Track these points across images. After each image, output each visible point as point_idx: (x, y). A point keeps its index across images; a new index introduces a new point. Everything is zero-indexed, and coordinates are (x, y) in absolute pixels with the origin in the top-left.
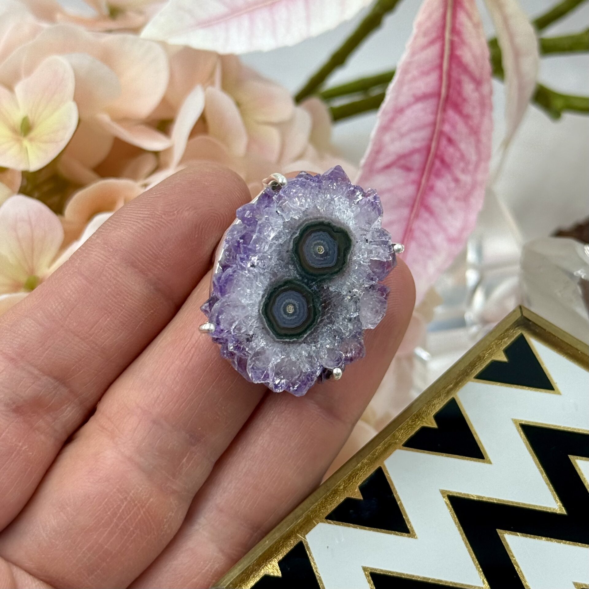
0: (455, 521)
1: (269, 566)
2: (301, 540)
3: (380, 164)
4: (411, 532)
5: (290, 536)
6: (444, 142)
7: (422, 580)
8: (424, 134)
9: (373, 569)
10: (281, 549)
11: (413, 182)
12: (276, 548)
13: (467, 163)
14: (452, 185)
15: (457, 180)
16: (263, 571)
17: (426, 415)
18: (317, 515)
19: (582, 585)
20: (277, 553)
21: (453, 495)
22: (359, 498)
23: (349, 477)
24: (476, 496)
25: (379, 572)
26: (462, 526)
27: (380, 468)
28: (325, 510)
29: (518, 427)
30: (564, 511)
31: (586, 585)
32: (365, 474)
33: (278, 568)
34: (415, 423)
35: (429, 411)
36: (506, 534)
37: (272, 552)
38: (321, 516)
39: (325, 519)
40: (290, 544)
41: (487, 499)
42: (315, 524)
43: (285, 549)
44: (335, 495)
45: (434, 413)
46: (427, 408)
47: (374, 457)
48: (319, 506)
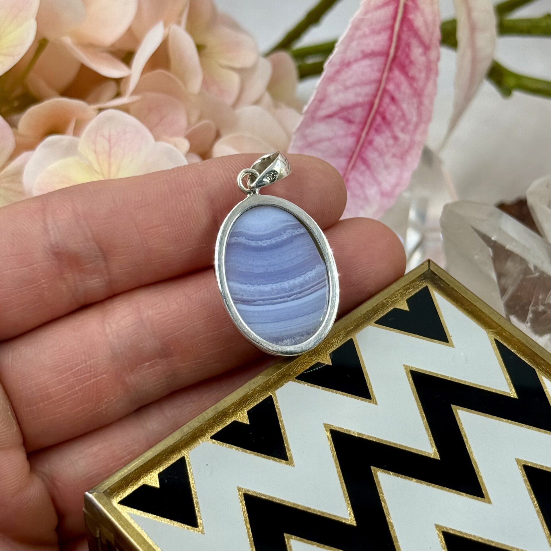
0: (333, 454)
1: (149, 476)
2: (184, 455)
4: (290, 460)
5: (174, 451)
6: (387, 100)
7: (291, 506)
8: (369, 89)
9: (247, 490)
10: (163, 462)
11: (353, 134)
12: (159, 461)
13: (408, 123)
14: (391, 142)
15: (395, 138)
16: (142, 481)
17: (324, 352)
18: (203, 434)
19: (443, 527)
20: (159, 465)
21: (336, 429)
22: (245, 423)
23: (240, 402)
24: (357, 433)
25: (252, 494)
26: (339, 459)
27: (270, 397)
28: (212, 430)
29: (408, 373)
30: (438, 456)
31: (446, 528)
32: (256, 401)
33: (157, 479)
34: (311, 359)
35: (326, 349)
36: (379, 472)
37: (155, 463)
38: (207, 435)
39: (210, 438)
40: (173, 458)
41: (367, 437)
42: (200, 442)
43: (167, 462)
44: (224, 417)
45: (331, 351)
46: (326, 346)
47: (267, 386)
48: (206, 426)
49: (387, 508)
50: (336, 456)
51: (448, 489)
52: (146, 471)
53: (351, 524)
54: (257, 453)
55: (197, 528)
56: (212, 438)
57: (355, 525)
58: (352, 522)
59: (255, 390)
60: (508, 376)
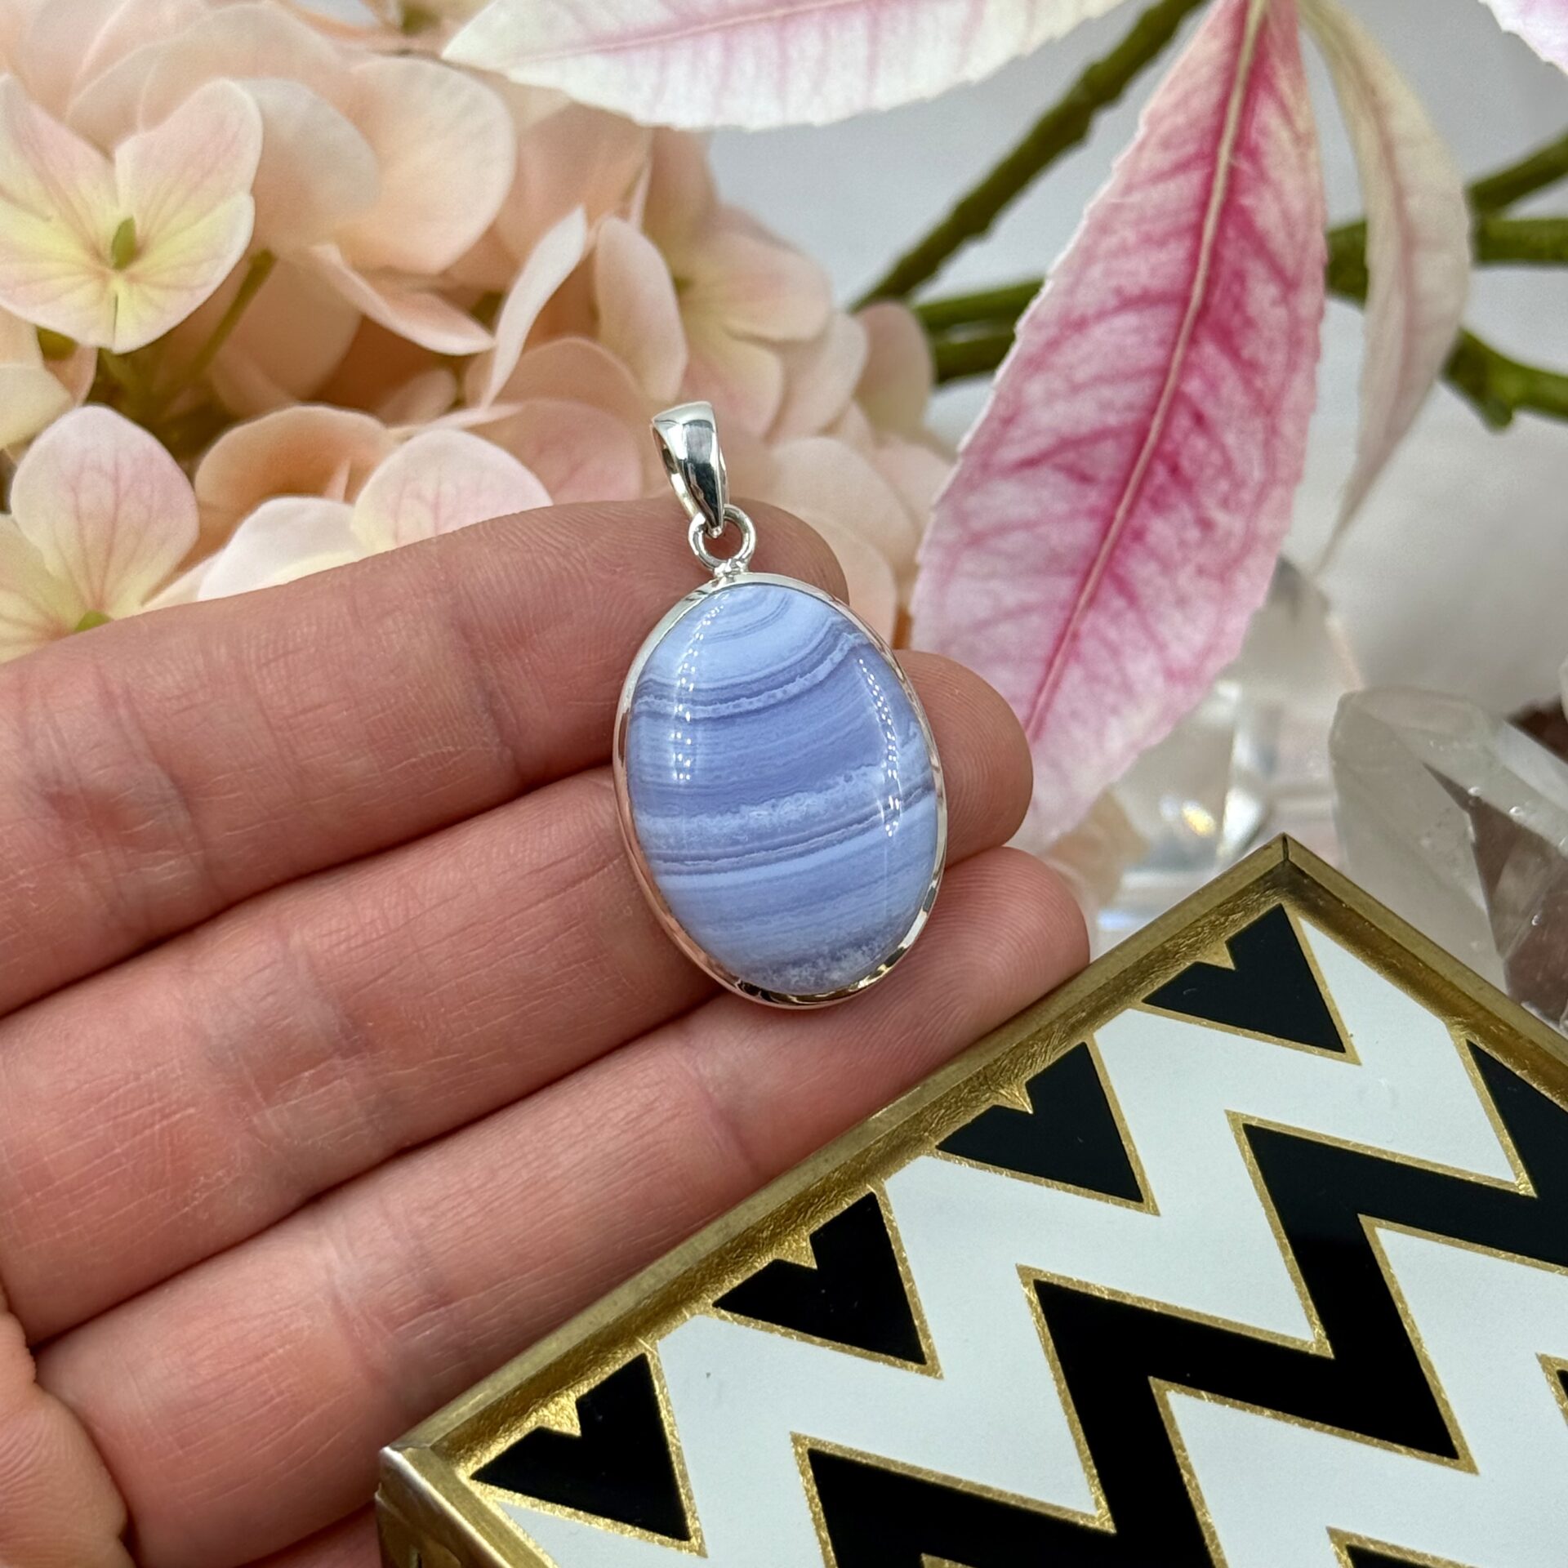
0: (1045, 1347)
1: (551, 1406)
2: (643, 1351)
3: (1011, 453)
4: (929, 1362)
5: (617, 1340)
6: (1183, 421)
7: (939, 1482)
8: (1135, 393)
9: (819, 1442)
10: (589, 1370)
11: (1093, 513)
12: (575, 1366)
13: (1238, 483)
14: (1194, 534)
15: (1205, 524)
16: (533, 1419)
17: (1010, 1079)
18: (693, 1295)
19: (1349, 1536)
20: (577, 1376)
21: (1050, 1281)
22: (806, 1265)
23: (789, 1211)
24: (1108, 1289)
25: (832, 1452)
27: (871, 1198)
28: (717, 1285)
29: (1238, 1131)
30: (1327, 1349)
31: (1359, 1538)
32: (832, 1208)
33: (575, 1415)
34: (977, 1096)
35: (1016, 1071)
36: (1173, 1392)
37: (566, 1373)
38: (704, 1299)
39: (711, 1307)
40: (614, 1359)
41: (1136, 1300)
42: (685, 1317)
43: (599, 1370)
44: (747, 1250)
45: (1029, 1075)
46: (1014, 1061)
47: (860, 1168)
48: (701, 1274)
49: (1197, 1487)
50: (1055, 1352)
51: (1358, 1435)
52: (543, 1394)
53: (1100, 1527)
54: (839, 1344)
55: (687, 1542)
56: (718, 1304)
57: (1113, 1531)
58: (1103, 1524)
59: (828, 1178)
60: (1508, 1140)
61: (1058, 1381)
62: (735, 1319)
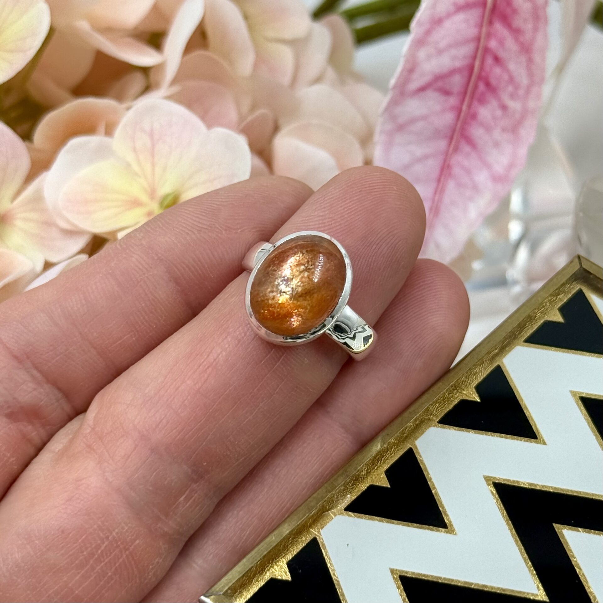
0: (503, 514)
1: (275, 567)
2: (315, 536)
3: (414, 85)
4: (449, 527)
5: (302, 531)
6: (489, 61)
7: (462, 585)
8: (466, 50)
9: (403, 571)
10: (291, 547)
11: (452, 108)
12: (284, 546)
13: (517, 87)
14: (499, 113)
15: (504, 108)
16: (268, 574)
17: (466, 385)
20: (285, 552)
21: (500, 482)
22: (385, 486)
23: (373, 460)
24: (528, 483)
25: (410, 577)
26: (511, 520)
27: (410, 450)
28: (345, 500)
29: (577, 400)
32: (393, 457)
33: (287, 570)
34: (452, 395)
35: (469, 381)
36: (565, 529)
37: (280, 550)
38: (340, 507)
39: (343, 511)
40: (302, 541)
41: (541, 487)
42: (332, 517)
43: (295, 547)
44: (356, 482)
45: (475, 383)
46: (468, 377)
47: (403, 436)
48: (337, 495)
49: (584, 575)
50: (507, 516)
52: (271, 562)
54: (406, 523)
56: (346, 509)
58: (542, 598)
59: (389, 442)
61: (511, 530)
62: (355, 516)
